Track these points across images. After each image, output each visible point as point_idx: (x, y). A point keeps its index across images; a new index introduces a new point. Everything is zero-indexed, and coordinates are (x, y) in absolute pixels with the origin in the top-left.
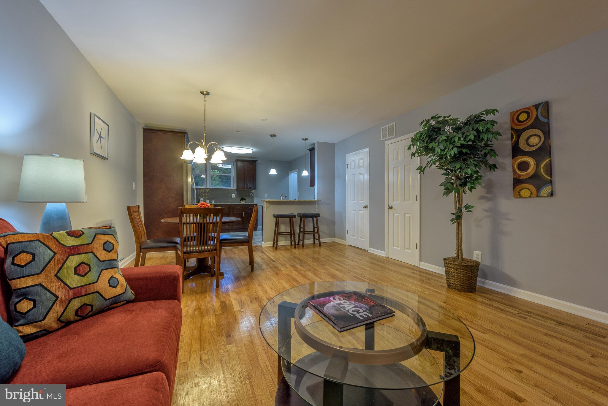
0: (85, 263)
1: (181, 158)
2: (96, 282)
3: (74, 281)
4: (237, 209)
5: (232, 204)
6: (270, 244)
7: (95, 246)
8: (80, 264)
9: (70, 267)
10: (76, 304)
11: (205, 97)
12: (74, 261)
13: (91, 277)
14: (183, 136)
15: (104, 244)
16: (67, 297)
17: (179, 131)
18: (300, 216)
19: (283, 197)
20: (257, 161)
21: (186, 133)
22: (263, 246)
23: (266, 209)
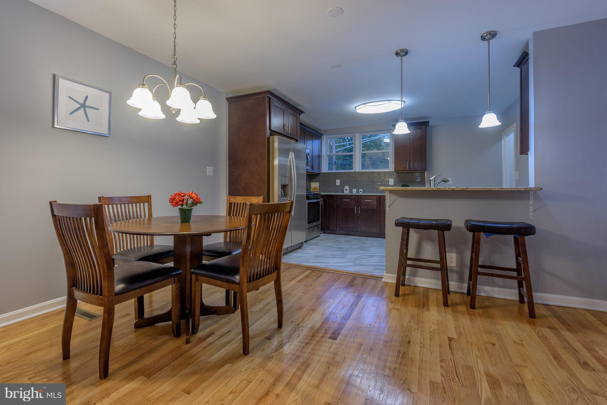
18: (467, 228)
19: (435, 182)
20: (428, 122)
21: (269, 92)
22: (383, 280)
23: (390, 206)
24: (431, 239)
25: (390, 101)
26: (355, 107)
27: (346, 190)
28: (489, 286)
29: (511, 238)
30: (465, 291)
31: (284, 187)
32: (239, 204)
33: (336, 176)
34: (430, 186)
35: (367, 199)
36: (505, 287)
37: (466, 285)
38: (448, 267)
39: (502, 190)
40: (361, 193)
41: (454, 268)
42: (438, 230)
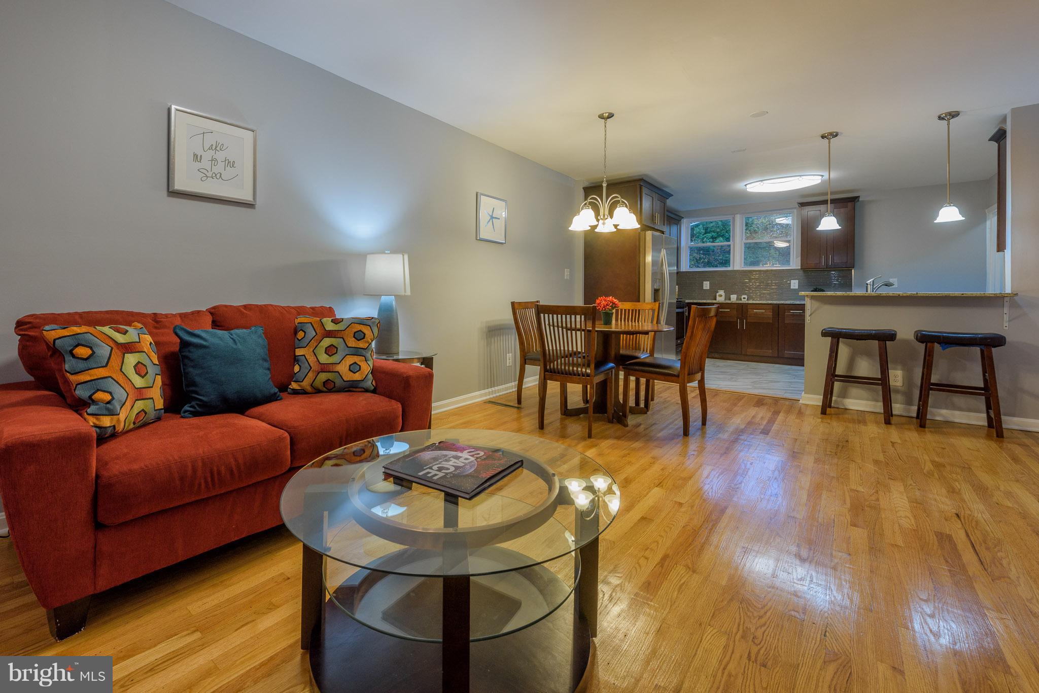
0: (334, 346)
1: (570, 229)
2: (338, 364)
3: (324, 358)
4: (793, 315)
5: (782, 302)
6: (816, 400)
7: (347, 333)
8: (330, 346)
9: (322, 347)
10: (323, 377)
11: (605, 123)
12: (327, 342)
13: (335, 359)
14: (638, 186)
15: (355, 333)
16: (317, 370)
17: (630, 179)
18: (917, 339)
19: (873, 285)
20: (858, 197)
21: (642, 180)
22: (801, 402)
23: (811, 315)
24: (868, 354)
25: (800, 176)
26: (746, 185)
27: (721, 296)
28: (947, 408)
29: (976, 350)
30: (915, 415)
31: (656, 292)
32: (627, 311)
33: (704, 276)
34: (867, 291)
35: (757, 309)
36: (969, 410)
37: (915, 408)
38: (891, 386)
39: (964, 295)
40: (744, 301)
41: (900, 388)
42: (879, 341)
